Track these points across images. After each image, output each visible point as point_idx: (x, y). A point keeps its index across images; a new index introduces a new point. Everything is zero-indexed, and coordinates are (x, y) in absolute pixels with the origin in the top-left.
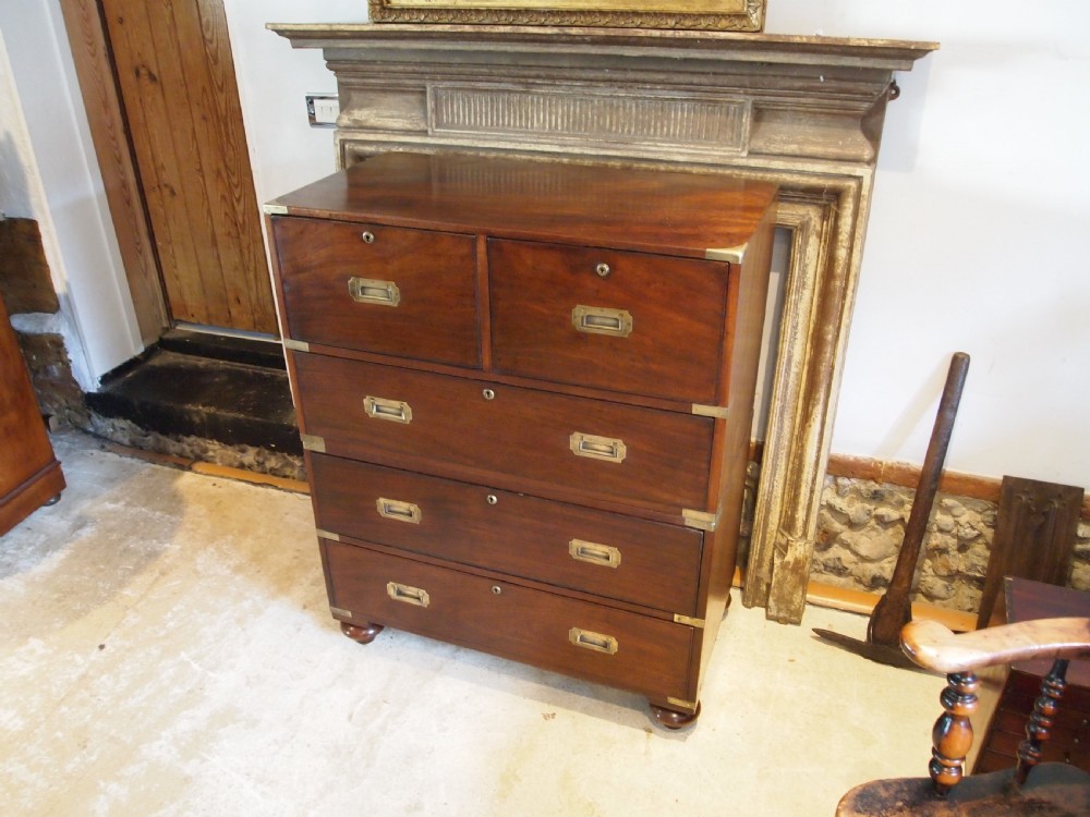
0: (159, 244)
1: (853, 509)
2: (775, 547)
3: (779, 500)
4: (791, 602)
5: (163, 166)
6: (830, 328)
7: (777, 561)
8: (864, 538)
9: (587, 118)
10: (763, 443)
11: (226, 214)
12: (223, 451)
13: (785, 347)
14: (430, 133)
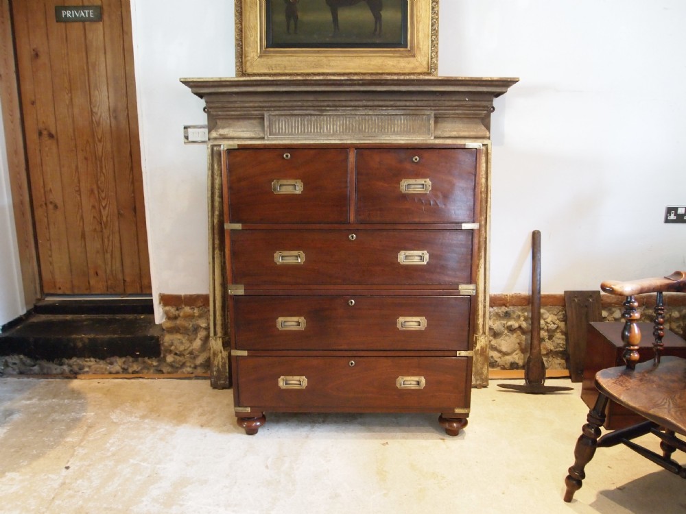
0: (40, 241)
5: (51, 190)
9: (353, 126)
11: (94, 217)
12: (98, 366)
14: (266, 138)
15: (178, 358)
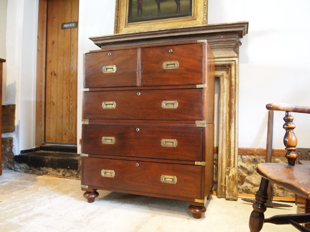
0: (47, 119)
1: (248, 167)
2: (226, 173)
3: (225, 157)
4: (233, 191)
6: (233, 100)
7: (227, 177)
8: (253, 178)
10: (218, 146)
11: (67, 109)
12: (53, 172)
13: (221, 108)
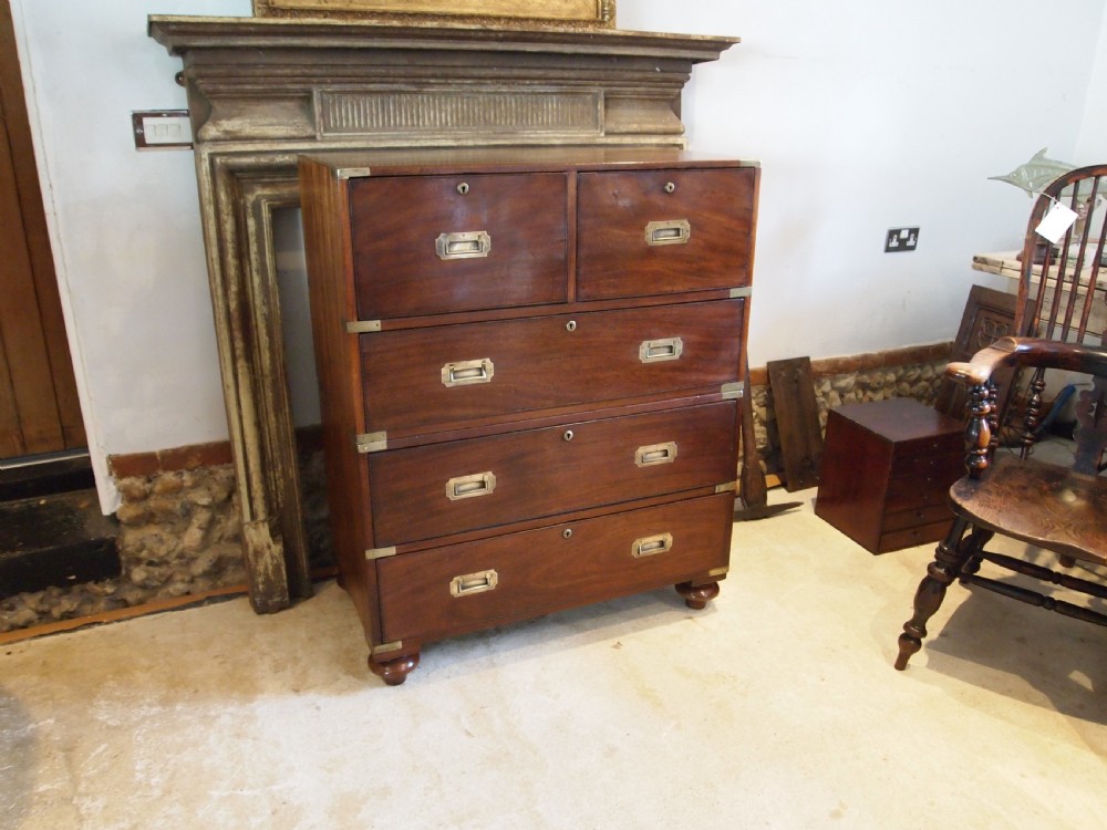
9: (474, 113)
14: (319, 138)
15: (156, 571)
